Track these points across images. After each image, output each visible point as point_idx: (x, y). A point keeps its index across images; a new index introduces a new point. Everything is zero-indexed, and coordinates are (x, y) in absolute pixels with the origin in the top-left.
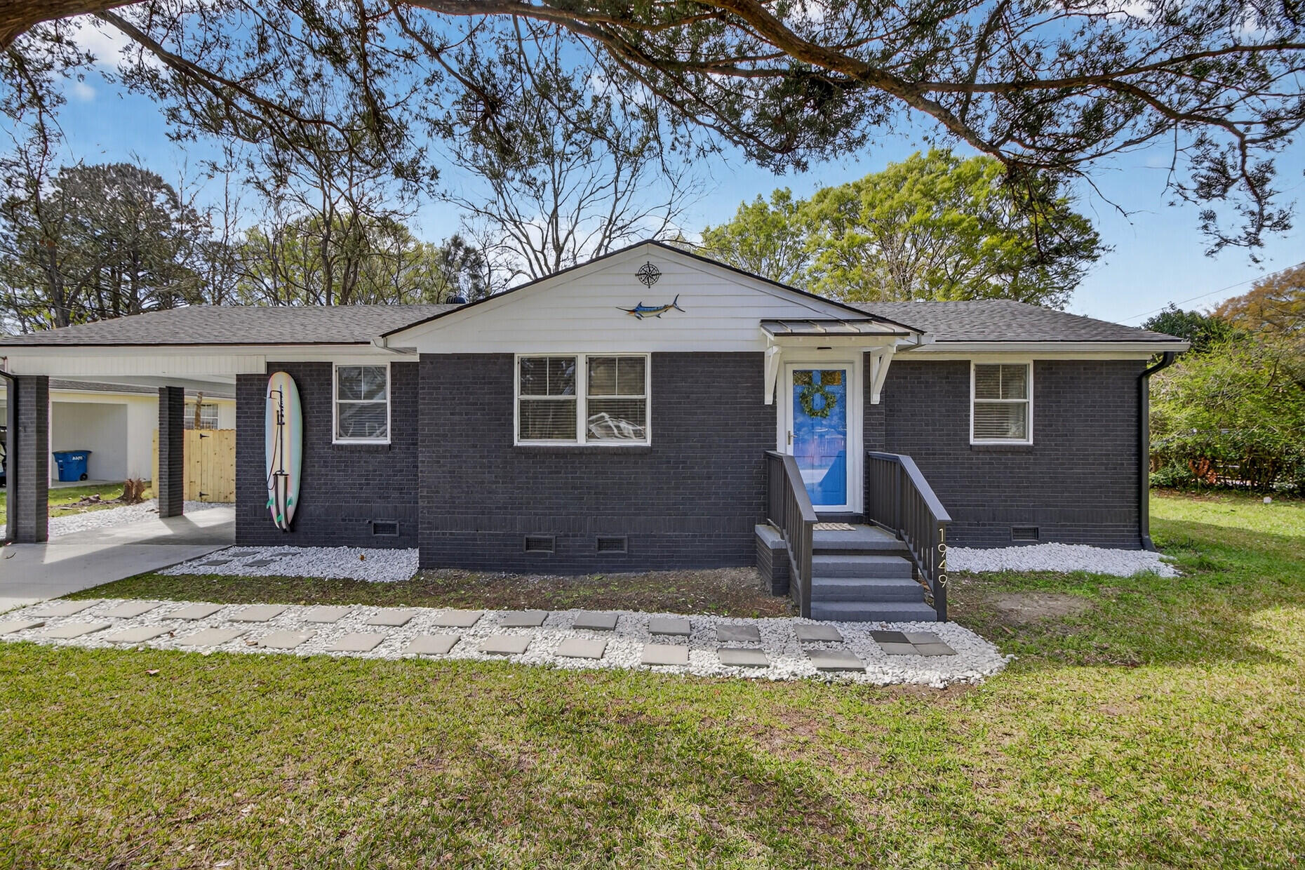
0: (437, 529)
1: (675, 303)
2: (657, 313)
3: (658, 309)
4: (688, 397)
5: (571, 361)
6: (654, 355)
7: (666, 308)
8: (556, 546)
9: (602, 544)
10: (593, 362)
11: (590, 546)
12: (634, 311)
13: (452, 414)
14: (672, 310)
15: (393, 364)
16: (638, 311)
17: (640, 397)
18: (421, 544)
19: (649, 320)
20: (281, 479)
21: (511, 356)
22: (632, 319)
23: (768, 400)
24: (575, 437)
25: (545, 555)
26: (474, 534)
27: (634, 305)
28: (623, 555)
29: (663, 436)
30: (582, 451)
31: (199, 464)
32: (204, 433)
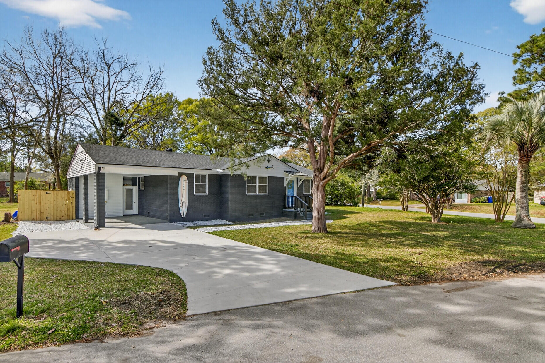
0: (233, 213)
1: (272, 166)
3: (270, 168)
4: (274, 185)
5: (256, 177)
6: (269, 177)
8: (254, 215)
9: (261, 214)
13: (236, 188)
14: (272, 168)
15: (208, 175)
16: (267, 168)
17: (266, 185)
19: (269, 170)
20: (184, 204)
22: (266, 169)
23: (285, 186)
24: (256, 193)
25: (252, 217)
26: (240, 214)
27: (266, 167)
28: (264, 216)
29: (270, 193)
30: (258, 195)
31: (46, 205)
32: (48, 192)
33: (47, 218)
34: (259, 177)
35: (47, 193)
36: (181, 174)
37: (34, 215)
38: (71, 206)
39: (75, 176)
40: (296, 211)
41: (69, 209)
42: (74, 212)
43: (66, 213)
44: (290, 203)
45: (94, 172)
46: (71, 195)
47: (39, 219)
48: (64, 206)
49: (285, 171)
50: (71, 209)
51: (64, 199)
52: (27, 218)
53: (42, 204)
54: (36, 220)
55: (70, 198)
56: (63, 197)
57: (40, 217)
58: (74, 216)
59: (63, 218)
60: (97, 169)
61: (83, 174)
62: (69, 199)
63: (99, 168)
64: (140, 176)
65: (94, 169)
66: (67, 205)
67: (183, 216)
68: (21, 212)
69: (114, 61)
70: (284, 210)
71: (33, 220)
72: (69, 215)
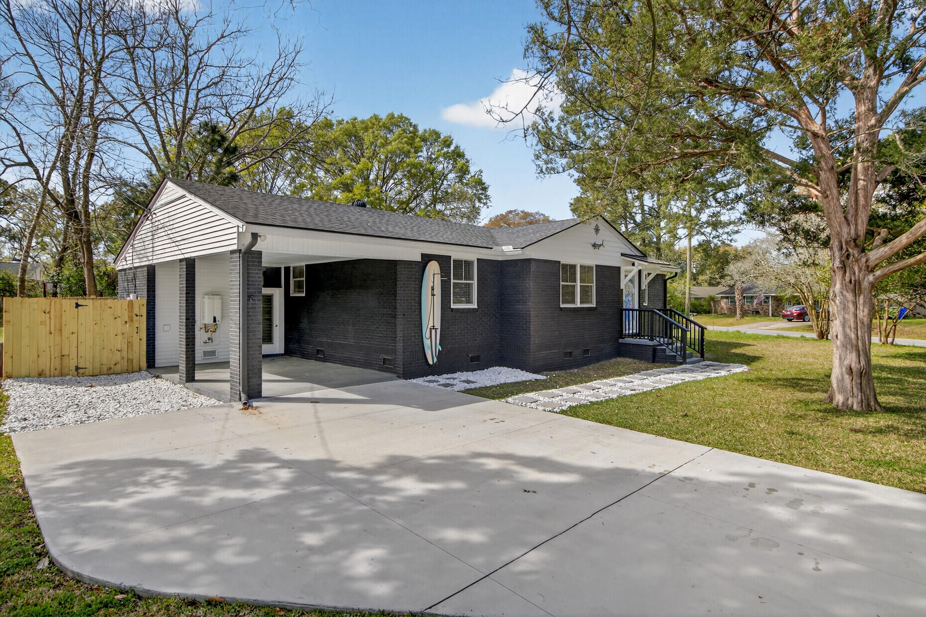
0: (537, 352)
1: (603, 244)
2: (599, 247)
4: (604, 285)
5: (575, 267)
6: (596, 266)
8: (572, 355)
9: (584, 352)
11: (581, 354)
13: (542, 291)
14: (602, 246)
15: (478, 259)
16: (594, 246)
19: (597, 250)
20: (433, 331)
21: (560, 262)
24: (576, 303)
25: (569, 360)
26: (549, 353)
27: (593, 243)
28: (589, 357)
29: (599, 302)
31: (75, 335)
32: (80, 302)
33: (77, 368)
34: (581, 266)
35: (77, 306)
36: (427, 258)
37: (44, 363)
38: (136, 338)
39: (147, 263)
40: (655, 342)
41: (130, 344)
42: (144, 353)
43: (125, 354)
44: (631, 325)
45: (235, 247)
46: (136, 311)
47: (57, 372)
48: (120, 337)
49: (622, 255)
50: (136, 347)
51: (119, 320)
52: (24, 371)
53: (66, 332)
54: (48, 374)
55: (135, 318)
56: (118, 313)
57: (58, 367)
58: (144, 364)
59: (118, 368)
60: (248, 239)
61: (182, 257)
62: (132, 321)
63: (255, 236)
64: (292, 265)
65: (235, 241)
66: (125, 335)
67: (431, 363)
68: (9, 354)
69: (198, 22)
70: (621, 341)
71: (40, 375)
72: (130, 361)
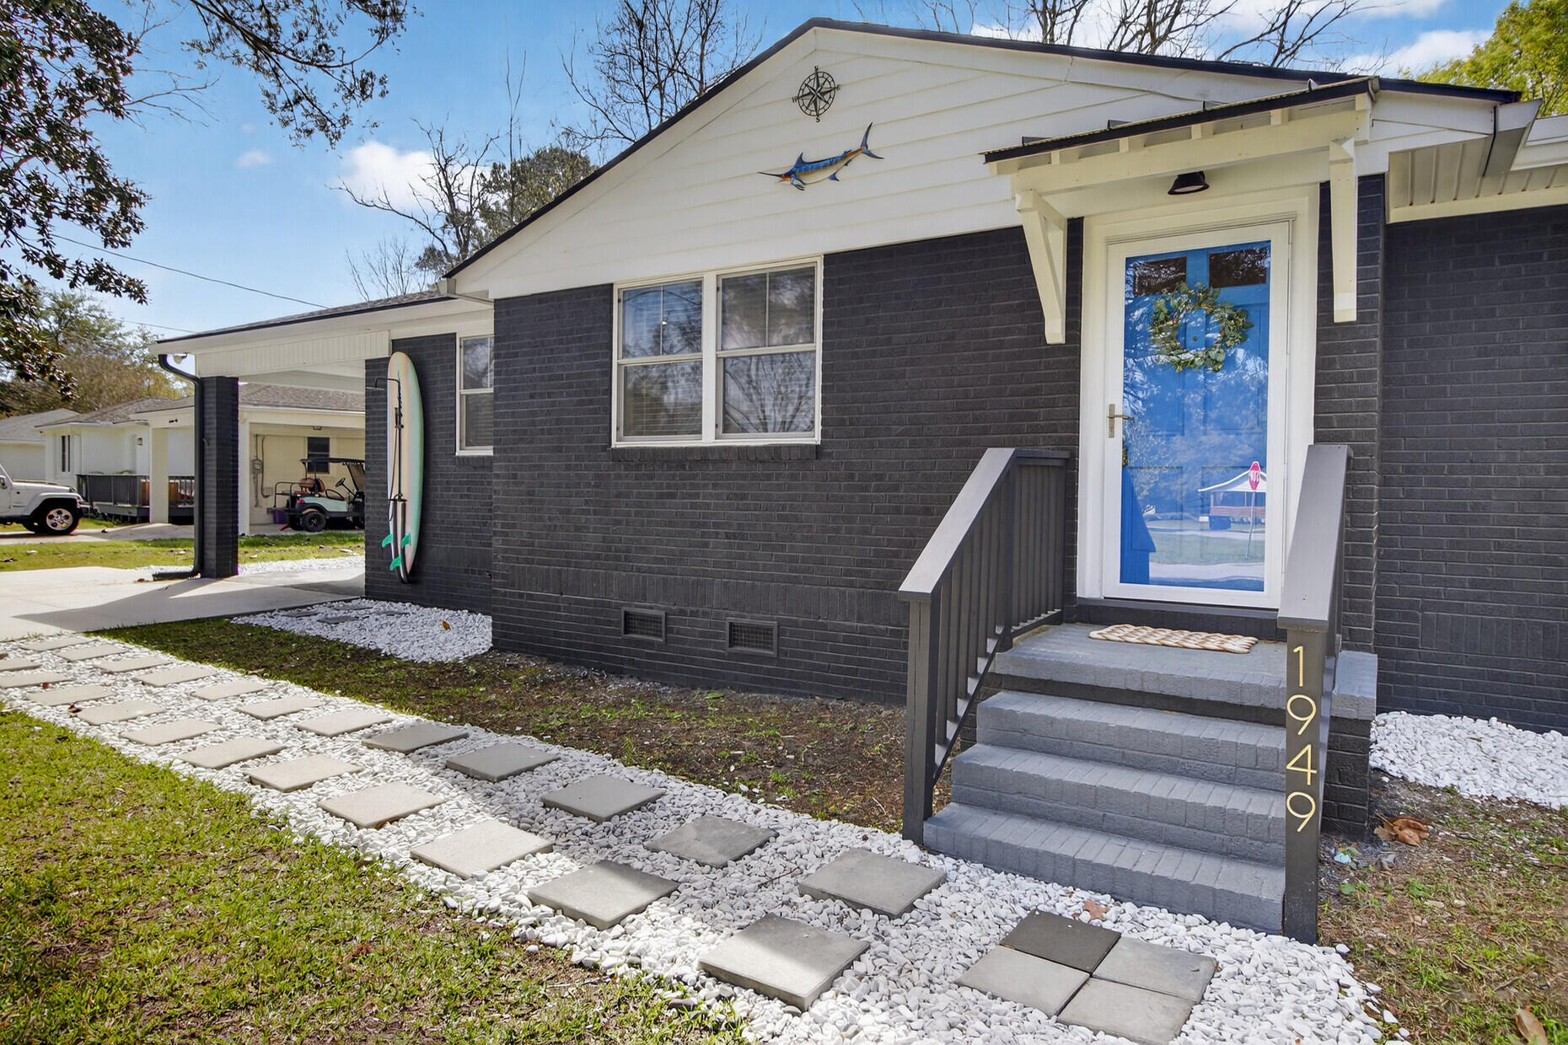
0: (513, 586)
1: (865, 144)
2: (829, 173)
3: (832, 162)
4: (889, 341)
5: (694, 287)
6: (830, 259)
7: (847, 157)
8: (668, 630)
9: (736, 634)
10: (728, 284)
11: (717, 636)
12: (788, 175)
13: (532, 396)
14: (861, 161)
16: (799, 171)
17: (807, 347)
18: (495, 610)
20: (400, 504)
21: (609, 288)
22: (786, 190)
23: (1055, 332)
24: (699, 432)
25: (651, 645)
26: (557, 598)
27: (789, 163)
28: (770, 660)
29: (842, 423)
30: (705, 456)
